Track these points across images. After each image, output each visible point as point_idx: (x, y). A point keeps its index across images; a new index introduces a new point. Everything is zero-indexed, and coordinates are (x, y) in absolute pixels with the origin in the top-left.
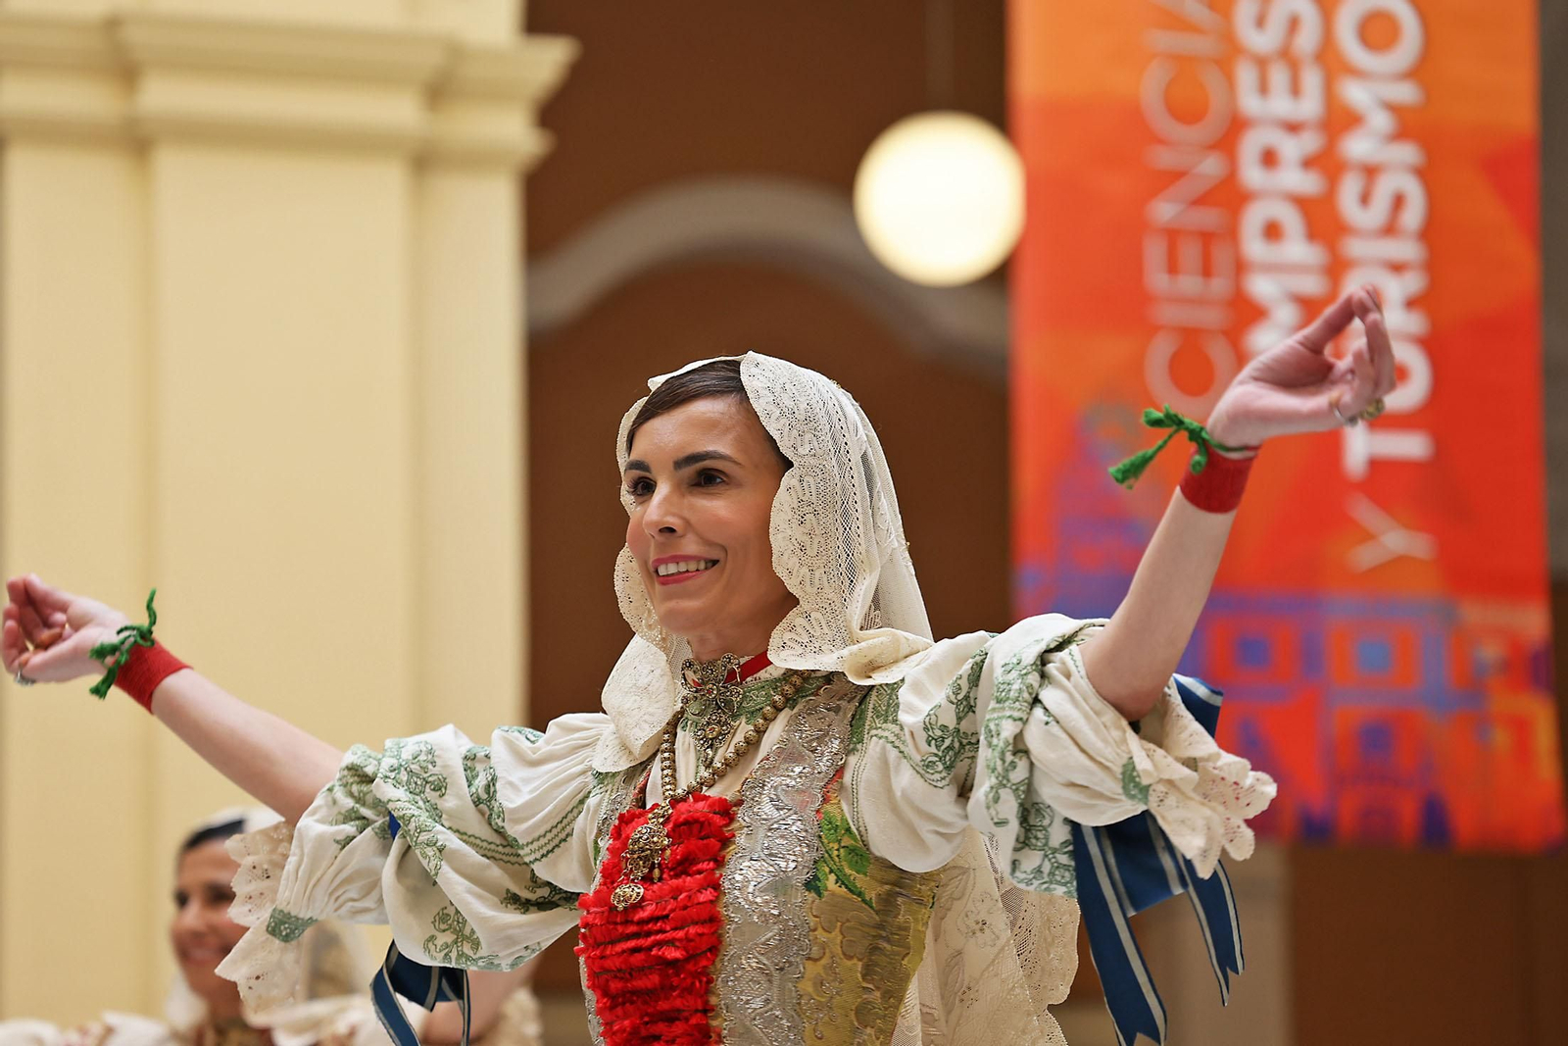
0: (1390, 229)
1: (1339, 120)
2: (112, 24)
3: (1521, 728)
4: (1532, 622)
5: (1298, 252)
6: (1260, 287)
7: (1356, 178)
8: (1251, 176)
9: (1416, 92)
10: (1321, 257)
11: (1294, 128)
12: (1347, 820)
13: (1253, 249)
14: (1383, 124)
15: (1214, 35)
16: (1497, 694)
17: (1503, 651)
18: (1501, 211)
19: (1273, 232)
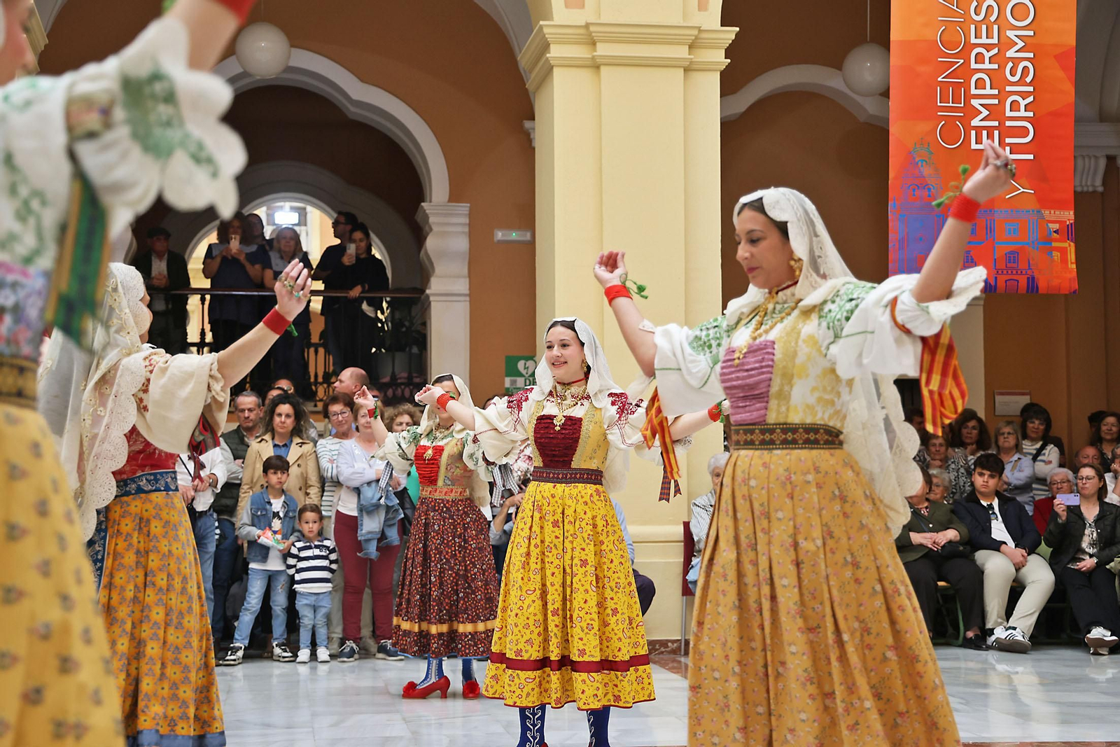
0: (1021, 82)
1: (1004, 44)
2: (587, 26)
3: (1063, 251)
4: (1069, 216)
5: (988, 91)
6: (975, 102)
7: (1010, 65)
8: (974, 66)
9: (1031, 33)
10: (996, 92)
11: (989, 47)
12: (1001, 284)
13: (974, 91)
14: (1021, 44)
15: (961, 16)
16: (1056, 240)
17: (1056, 226)
18: (1060, 74)
19: (980, 84)
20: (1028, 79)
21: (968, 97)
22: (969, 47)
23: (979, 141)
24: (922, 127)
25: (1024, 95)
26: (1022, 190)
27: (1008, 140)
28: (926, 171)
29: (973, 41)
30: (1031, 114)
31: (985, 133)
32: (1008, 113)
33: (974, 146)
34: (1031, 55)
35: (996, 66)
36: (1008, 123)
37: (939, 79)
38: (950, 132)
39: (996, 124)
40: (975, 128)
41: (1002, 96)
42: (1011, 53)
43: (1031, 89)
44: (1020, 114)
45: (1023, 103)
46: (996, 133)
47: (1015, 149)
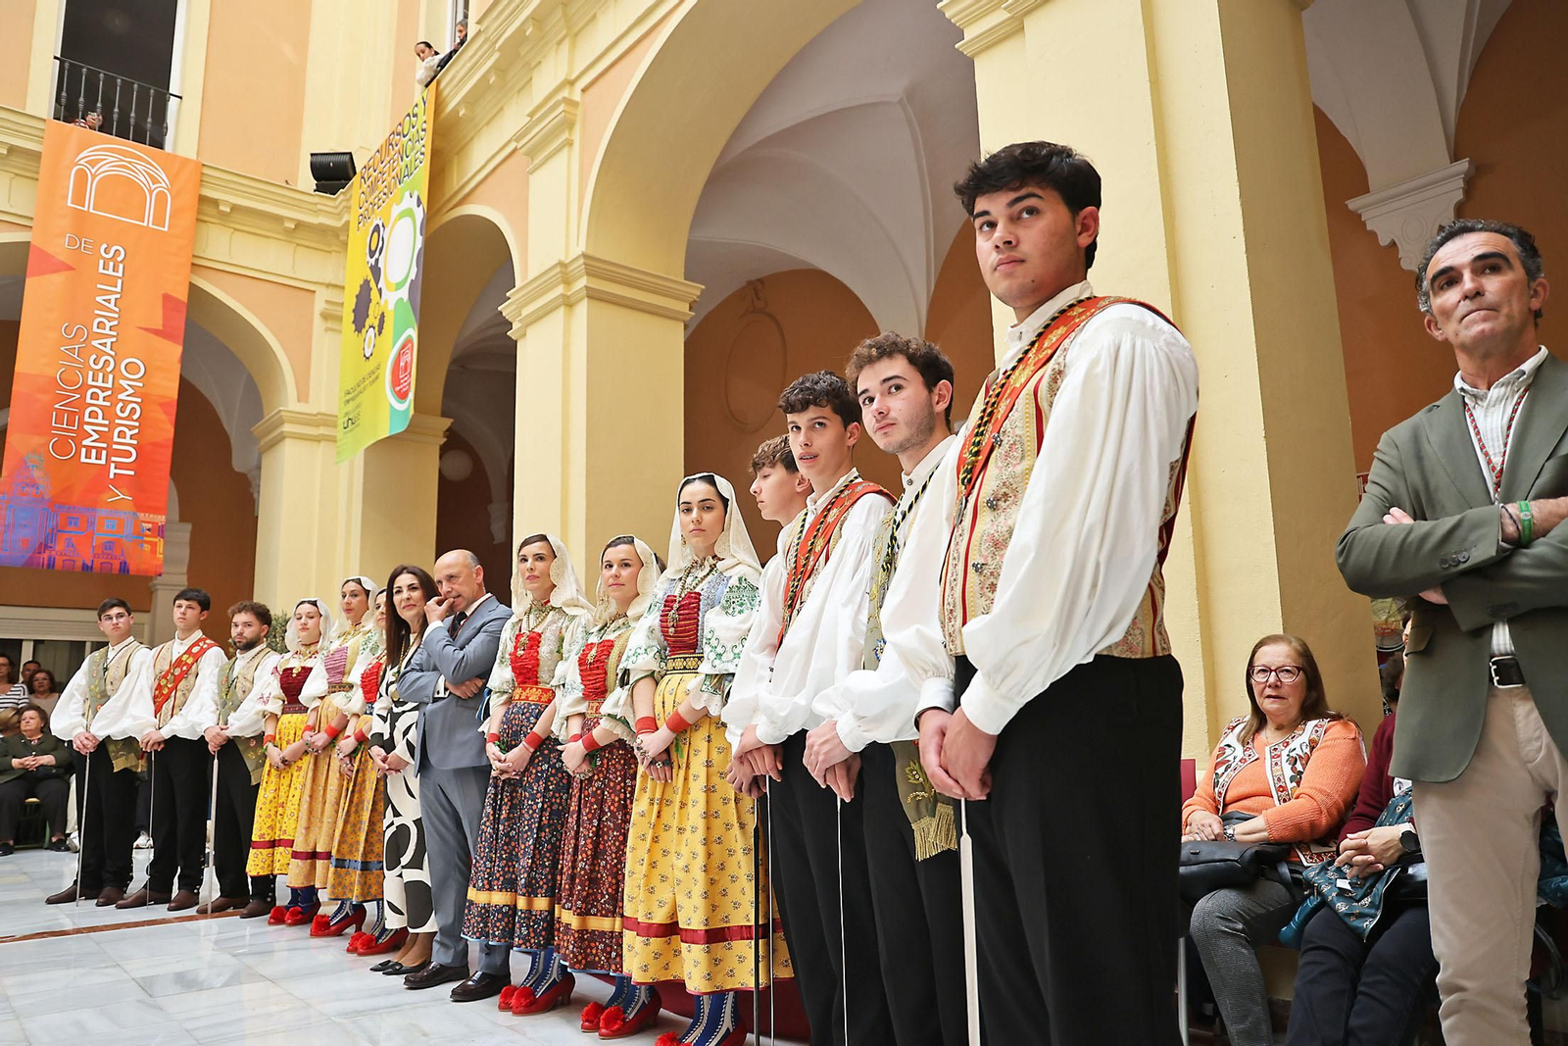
1: (116, 389)
5: (100, 421)
6: (87, 428)
7: (121, 404)
8: (88, 400)
9: (141, 385)
10: (107, 422)
11: (103, 389)
12: (97, 565)
13: (87, 419)
14: (131, 391)
15: (81, 363)
16: (147, 536)
17: (150, 526)
18: (163, 417)
19: (93, 415)
20: (135, 417)
21: (82, 423)
22: (85, 387)
23: (88, 456)
24: (37, 440)
25: (131, 428)
26: (122, 496)
27: (113, 459)
28: (36, 474)
29: (90, 382)
30: (135, 442)
31: (94, 451)
32: (116, 439)
33: (83, 459)
34: (139, 400)
35: (108, 404)
36: (115, 447)
37: (57, 406)
38: (62, 446)
39: (105, 445)
40: (85, 446)
41: (112, 426)
42: (122, 396)
43: (137, 424)
44: (126, 440)
45: (129, 433)
46: (104, 453)
47: (118, 466)
